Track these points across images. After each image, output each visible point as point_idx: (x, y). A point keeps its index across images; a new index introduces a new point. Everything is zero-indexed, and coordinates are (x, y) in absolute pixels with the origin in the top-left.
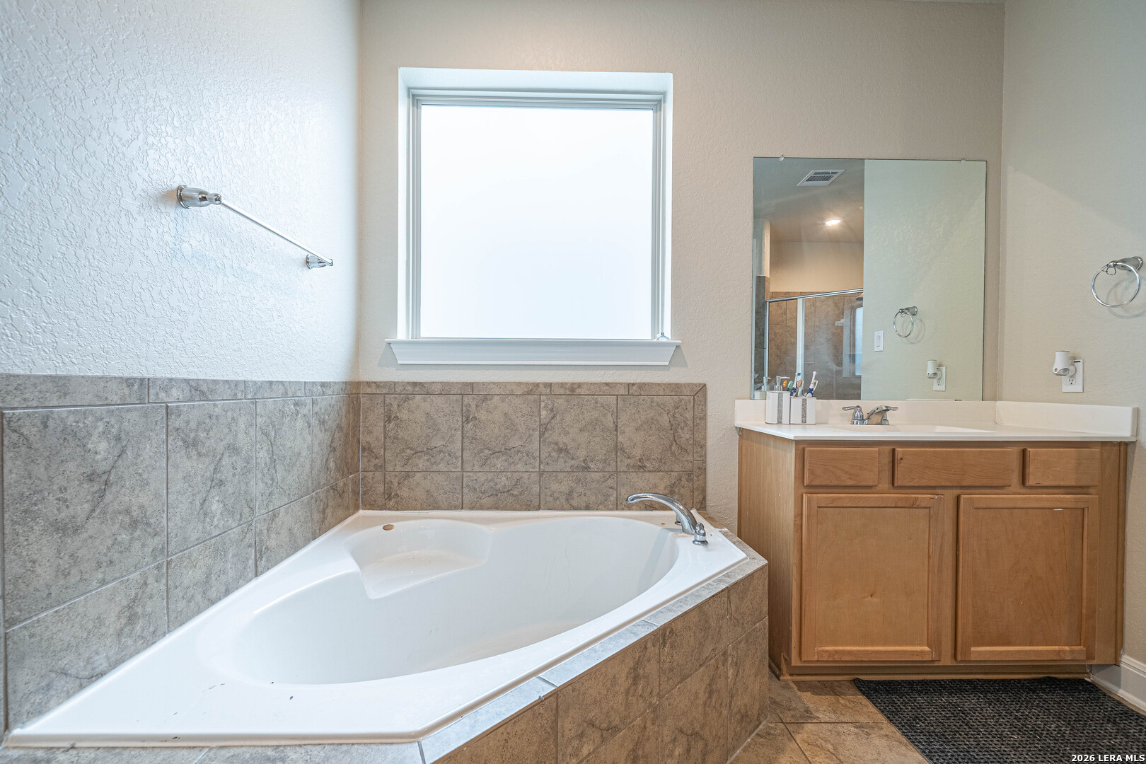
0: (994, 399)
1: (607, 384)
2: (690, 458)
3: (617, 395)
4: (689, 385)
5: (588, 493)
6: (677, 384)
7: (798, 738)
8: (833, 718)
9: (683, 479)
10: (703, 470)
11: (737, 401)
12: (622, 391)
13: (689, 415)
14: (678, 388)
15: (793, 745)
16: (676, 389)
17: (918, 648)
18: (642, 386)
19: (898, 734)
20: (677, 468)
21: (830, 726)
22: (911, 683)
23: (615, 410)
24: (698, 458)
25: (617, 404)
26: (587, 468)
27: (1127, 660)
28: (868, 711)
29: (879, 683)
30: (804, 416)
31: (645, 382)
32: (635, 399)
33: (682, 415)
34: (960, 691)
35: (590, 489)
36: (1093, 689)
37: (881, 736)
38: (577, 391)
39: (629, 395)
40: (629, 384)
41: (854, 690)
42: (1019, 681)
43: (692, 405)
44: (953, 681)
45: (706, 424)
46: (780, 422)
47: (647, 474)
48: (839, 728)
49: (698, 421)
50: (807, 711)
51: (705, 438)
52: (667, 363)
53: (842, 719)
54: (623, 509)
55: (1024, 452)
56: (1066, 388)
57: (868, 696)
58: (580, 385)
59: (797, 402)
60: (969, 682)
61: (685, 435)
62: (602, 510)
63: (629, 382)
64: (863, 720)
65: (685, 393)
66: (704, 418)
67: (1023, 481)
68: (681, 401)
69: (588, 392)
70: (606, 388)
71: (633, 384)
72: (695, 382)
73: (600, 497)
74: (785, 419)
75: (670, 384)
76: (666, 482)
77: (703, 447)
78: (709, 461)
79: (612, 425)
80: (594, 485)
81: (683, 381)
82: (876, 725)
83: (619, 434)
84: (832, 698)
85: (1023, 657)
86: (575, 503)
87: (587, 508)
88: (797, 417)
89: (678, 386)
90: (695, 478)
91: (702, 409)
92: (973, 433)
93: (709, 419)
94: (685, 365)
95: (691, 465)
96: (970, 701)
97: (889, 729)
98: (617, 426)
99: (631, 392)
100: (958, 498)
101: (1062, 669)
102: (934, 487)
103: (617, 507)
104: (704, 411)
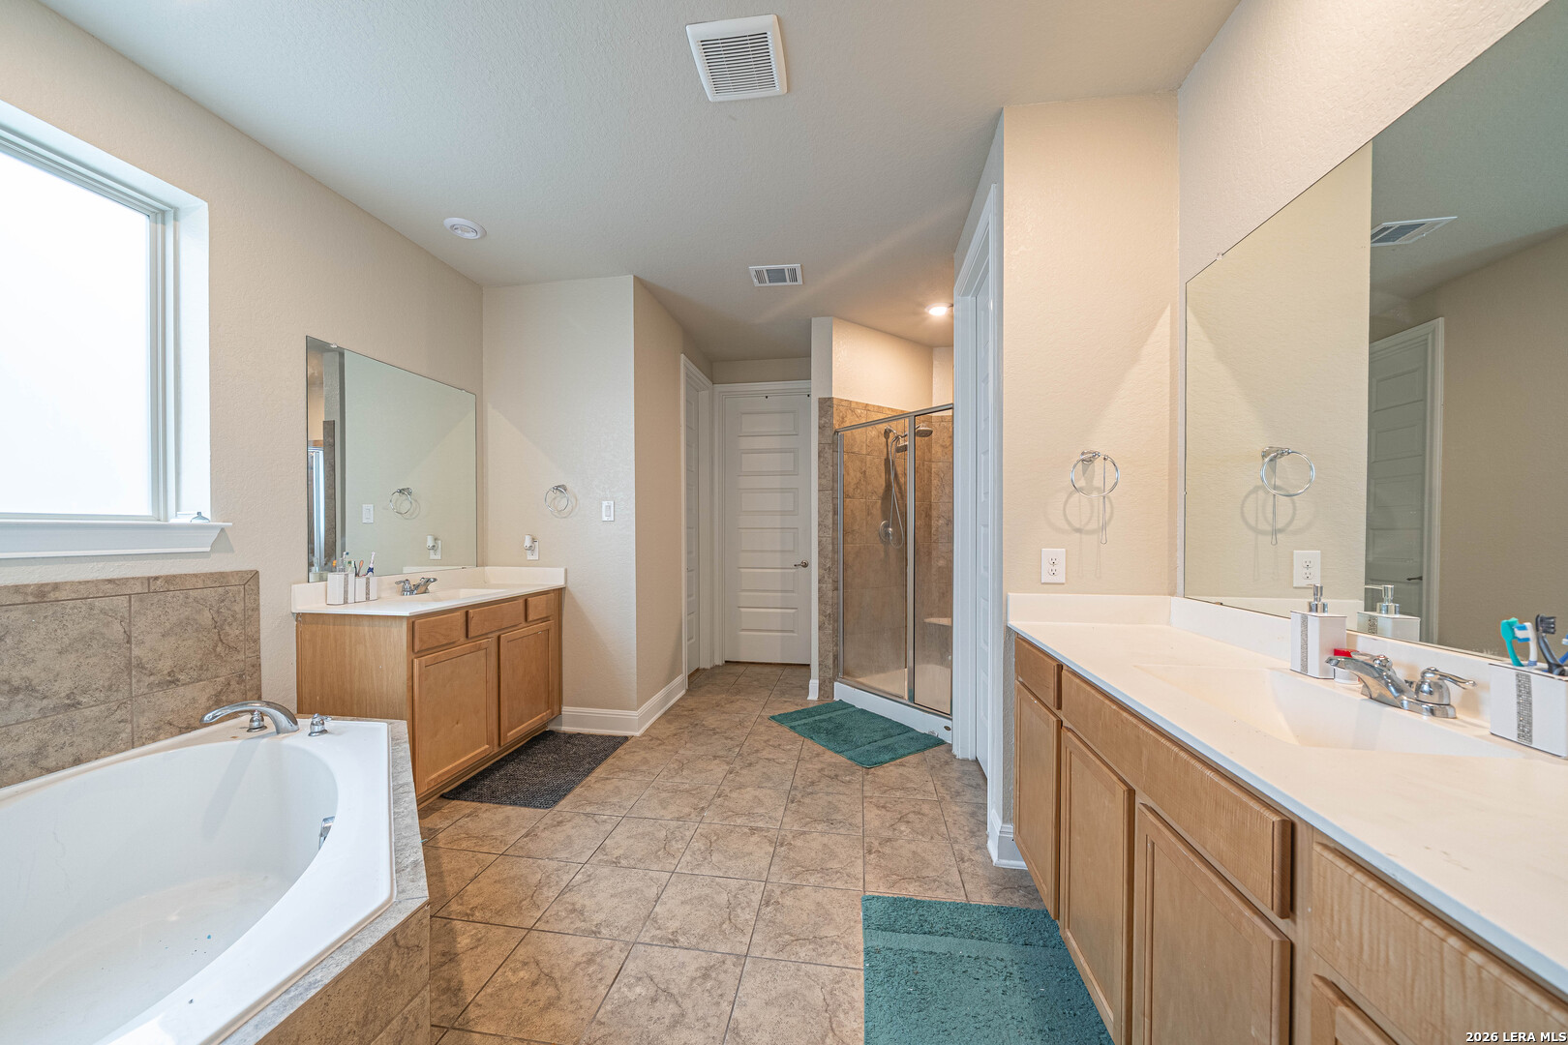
0: (483, 565)
1: (110, 581)
2: (241, 657)
3: (130, 595)
4: (237, 572)
5: (78, 740)
6: (221, 573)
7: (441, 845)
8: (450, 822)
9: (233, 683)
10: (257, 666)
11: (293, 586)
12: (138, 589)
13: (238, 608)
14: (224, 578)
15: (441, 851)
16: (220, 579)
17: (483, 749)
18: (170, 579)
19: (492, 805)
20: (224, 672)
21: (453, 827)
22: (474, 778)
23: (126, 615)
24: (250, 655)
25: (130, 607)
26: (76, 705)
27: (565, 709)
28: (465, 806)
29: (456, 789)
30: (368, 594)
31: (175, 573)
32: (161, 597)
33: (229, 609)
34: (501, 767)
35: (82, 734)
36: (551, 732)
37: (484, 812)
38: (52, 596)
39: (149, 592)
40: (149, 579)
41: (446, 801)
42: (522, 746)
43: (242, 595)
44: (493, 764)
45: (259, 614)
46: (346, 602)
47: (181, 690)
48: (458, 824)
49: (250, 613)
50: (430, 829)
51: (258, 631)
52: (208, 549)
53: (455, 819)
54: (144, 744)
55: (526, 601)
56: (530, 557)
57: (458, 799)
58: (56, 586)
59: (362, 581)
60: (502, 759)
61: (233, 632)
62: (105, 756)
63: (147, 574)
64: (468, 811)
65: (233, 582)
66: (257, 609)
67: (526, 619)
68: (227, 592)
69: (74, 596)
70: (110, 586)
71: (156, 578)
72: (243, 569)
73: (101, 739)
74: (351, 599)
75: (211, 574)
76: (211, 691)
77: (257, 641)
78: (263, 655)
79: (122, 636)
80: (90, 726)
81: (228, 569)
82: (476, 810)
83: (133, 646)
84: (438, 814)
85: (529, 728)
86: (51, 763)
87: (77, 761)
88: (361, 596)
89: (222, 575)
90: (248, 678)
91: (255, 600)
92: (494, 594)
93: (262, 608)
94: (232, 550)
95: (242, 664)
96: (510, 768)
97: (485, 806)
98: (129, 637)
99: (152, 588)
100: (499, 638)
101: (536, 731)
102: (487, 634)
103: (133, 743)
104: (257, 600)
